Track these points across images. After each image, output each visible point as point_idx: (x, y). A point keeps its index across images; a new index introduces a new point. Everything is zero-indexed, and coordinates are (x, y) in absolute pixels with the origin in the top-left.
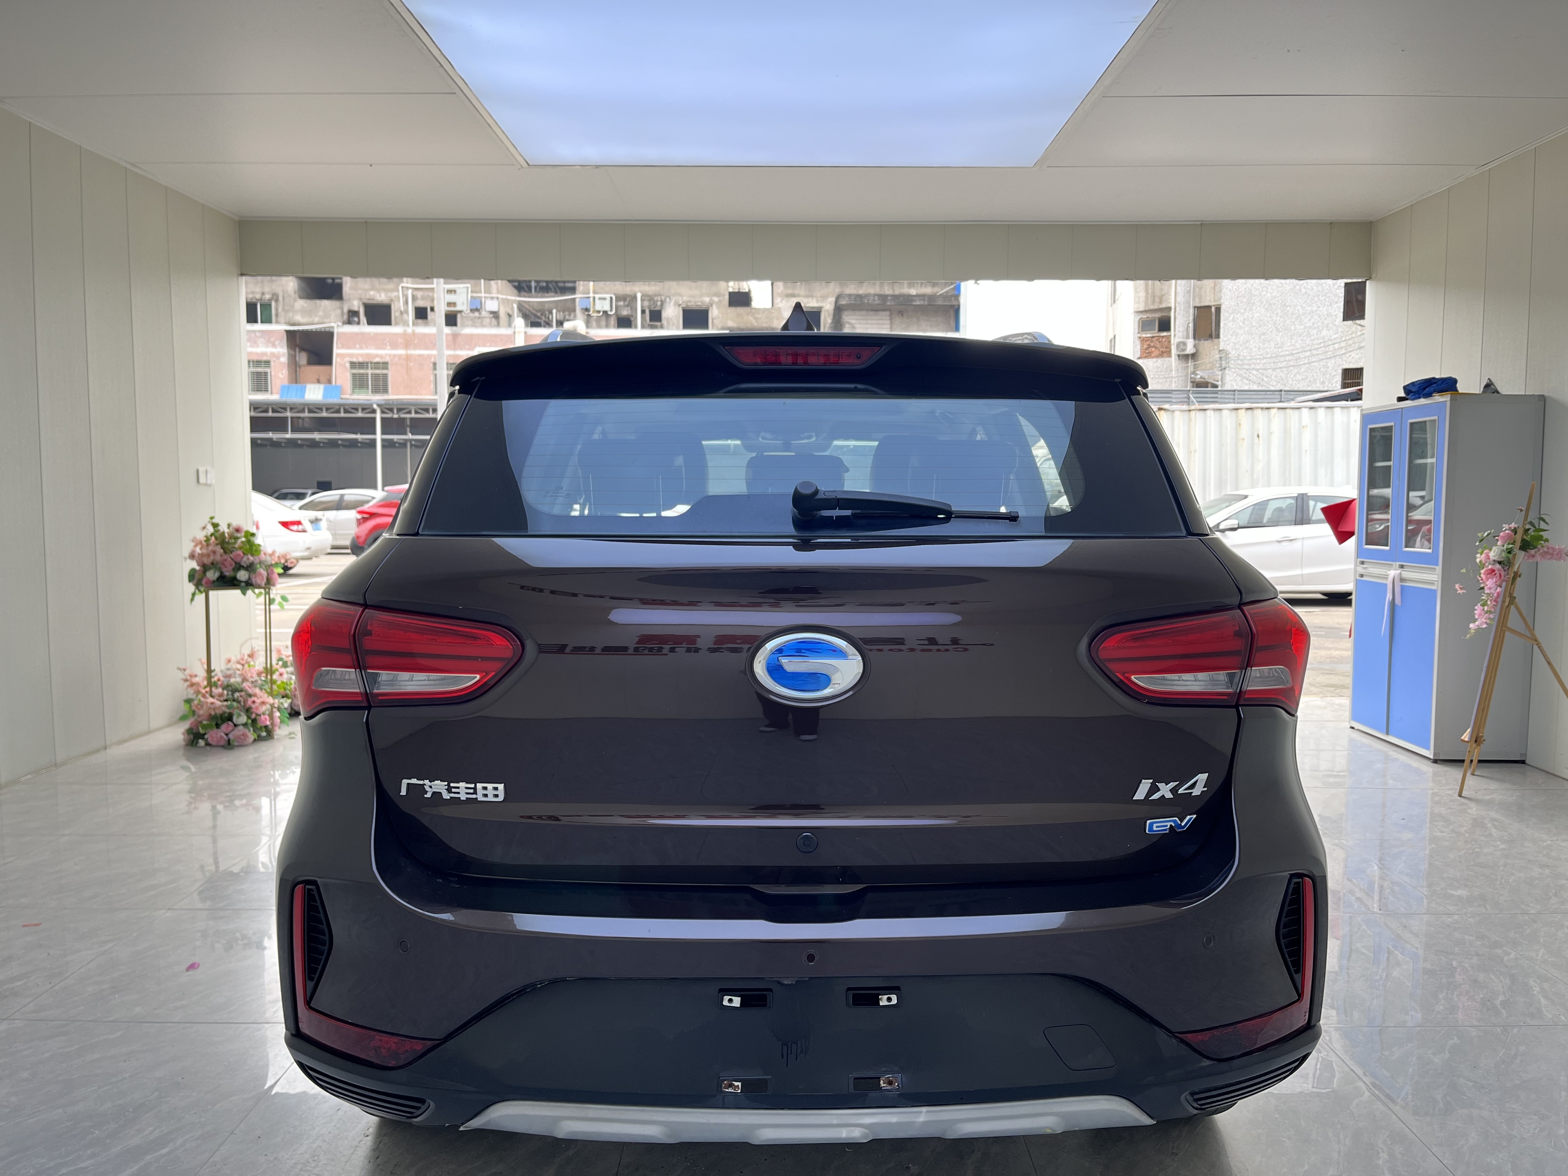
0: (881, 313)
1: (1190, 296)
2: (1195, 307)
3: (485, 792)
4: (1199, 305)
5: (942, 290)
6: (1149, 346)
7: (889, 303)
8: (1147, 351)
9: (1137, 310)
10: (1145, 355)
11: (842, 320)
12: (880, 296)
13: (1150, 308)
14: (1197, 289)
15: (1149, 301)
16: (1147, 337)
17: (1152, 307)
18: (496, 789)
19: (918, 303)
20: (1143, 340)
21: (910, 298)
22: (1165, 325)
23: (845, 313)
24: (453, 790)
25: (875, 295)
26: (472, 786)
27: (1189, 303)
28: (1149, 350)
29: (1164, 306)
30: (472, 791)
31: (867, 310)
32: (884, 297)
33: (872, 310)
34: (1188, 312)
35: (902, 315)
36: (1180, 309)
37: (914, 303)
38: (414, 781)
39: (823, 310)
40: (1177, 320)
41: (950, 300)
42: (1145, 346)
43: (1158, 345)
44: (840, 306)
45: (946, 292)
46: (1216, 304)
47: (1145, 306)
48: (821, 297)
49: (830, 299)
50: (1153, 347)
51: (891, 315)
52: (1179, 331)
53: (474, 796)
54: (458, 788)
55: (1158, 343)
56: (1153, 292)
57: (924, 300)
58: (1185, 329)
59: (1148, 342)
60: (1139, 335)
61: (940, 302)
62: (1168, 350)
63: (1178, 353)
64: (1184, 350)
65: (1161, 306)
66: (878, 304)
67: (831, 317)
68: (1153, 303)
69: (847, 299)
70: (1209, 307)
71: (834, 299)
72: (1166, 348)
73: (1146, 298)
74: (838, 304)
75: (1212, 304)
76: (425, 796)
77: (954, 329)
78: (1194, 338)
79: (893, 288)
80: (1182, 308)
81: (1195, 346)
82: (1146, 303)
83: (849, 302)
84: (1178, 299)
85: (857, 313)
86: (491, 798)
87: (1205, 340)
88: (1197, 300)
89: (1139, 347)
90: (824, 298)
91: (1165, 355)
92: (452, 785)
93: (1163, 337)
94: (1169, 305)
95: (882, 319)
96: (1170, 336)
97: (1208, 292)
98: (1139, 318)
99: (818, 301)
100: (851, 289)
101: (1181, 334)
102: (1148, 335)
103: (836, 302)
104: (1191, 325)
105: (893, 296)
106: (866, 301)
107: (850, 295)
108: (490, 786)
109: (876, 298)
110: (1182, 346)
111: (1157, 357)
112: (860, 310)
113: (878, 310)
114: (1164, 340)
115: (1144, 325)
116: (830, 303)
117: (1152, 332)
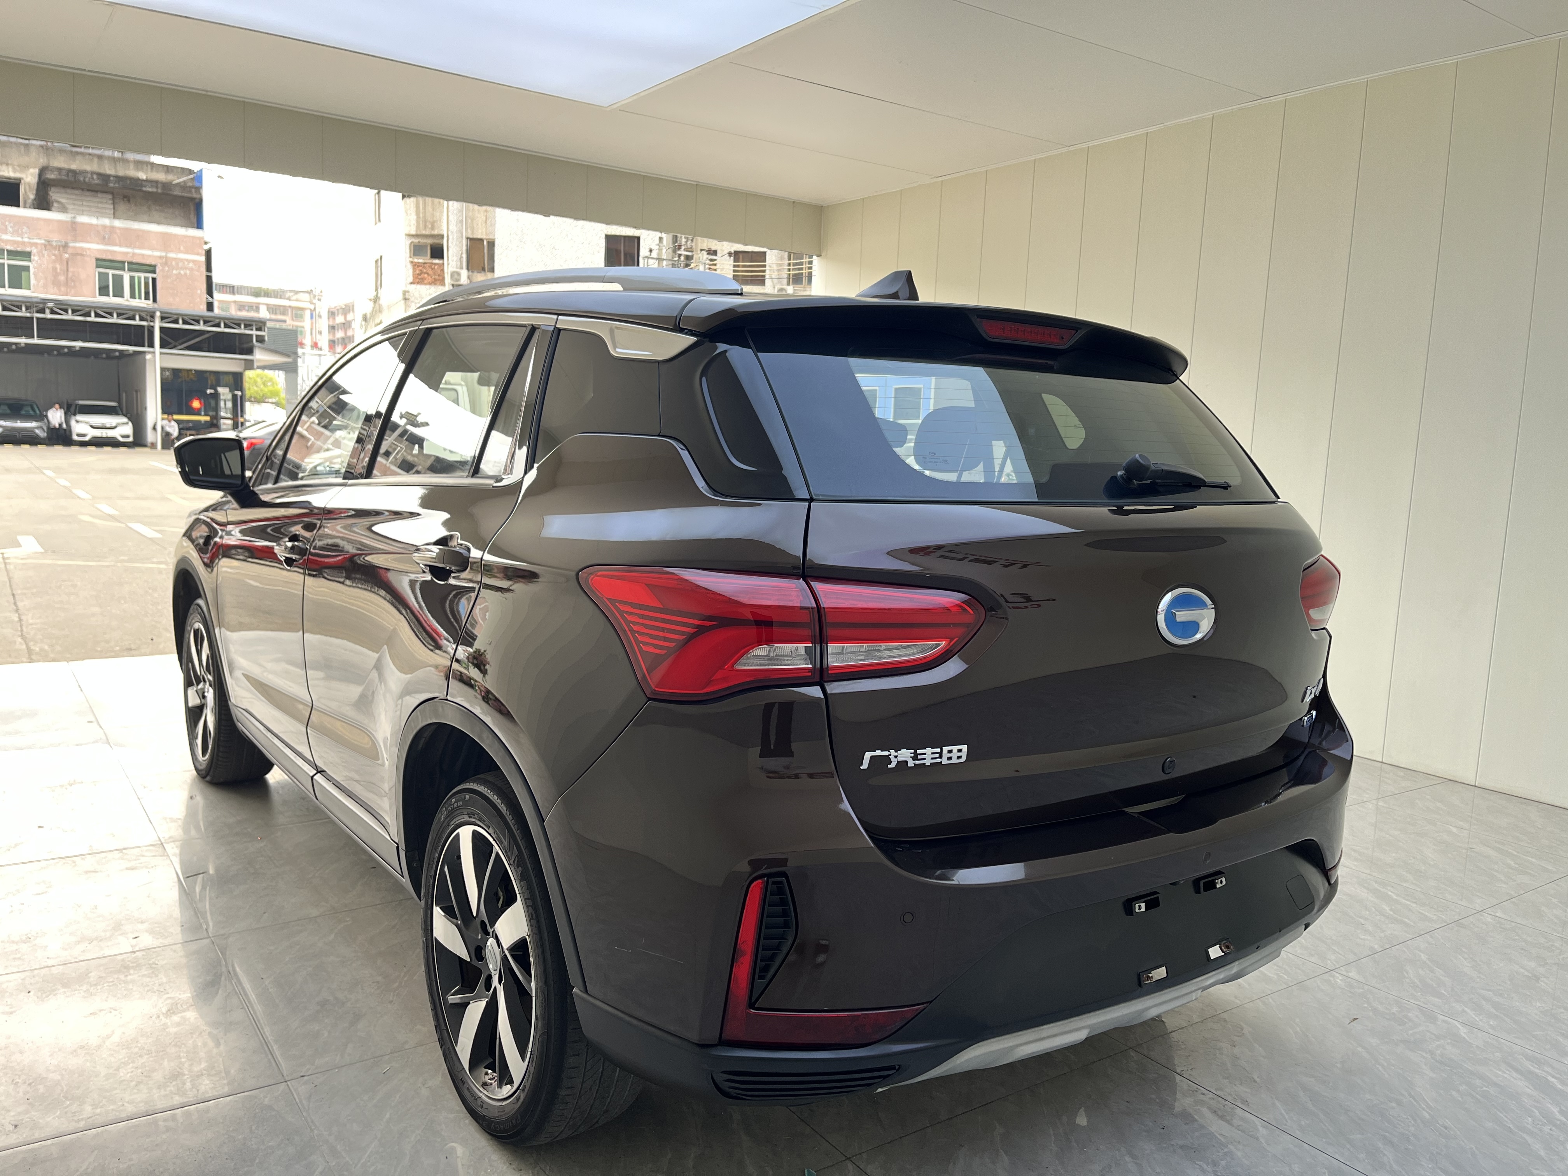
0: (100, 195)
1: (462, 226)
2: (468, 238)
3: (950, 755)
4: (471, 236)
5: (179, 178)
6: (422, 272)
7: (111, 185)
8: (420, 277)
9: (408, 233)
10: (417, 280)
11: (48, 197)
12: (99, 175)
13: (421, 233)
14: (470, 221)
15: (421, 226)
16: (419, 263)
17: (424, 232)
18: (960, 751)
19: (150, 190)
20: (415, 265)
21: (140, 182)
22: (437, 252)
23: (53, 189)
24: (920, 757)
25: (92, 173)
26: (938, 750)
27: (462, 233)
28: (422, 276)
29: (436, 232)
30: (937, 755)
31: (83, 190)
32: (105, 178)
33: (88, 190)
34: (461, 242)
35: (129, 201)
36: (453, 238)
37: (144, 189)
38: (878, 753)
39: (22, 181)
40: (450, 249)
41: (190, 192)
42: (418, 272)
43: (431, 272)
44: (47, 181)
45: (184, 182)
46: (488, 237)
47: (417, 231)
48: (19, 166)
49: (32, 170)
50: (425, 273)
51: (114, 199)
52: (453, 261)
53: (939, 760)
54: (925, 754)
55: (430, 269)
56: (425, 217)
57: (157, 187)
58: (459, 259)
59: (420, 268)
60: (411, 259)
61: (177, 192)
62: (441, 278)
63: (452, 282)
64: (459, 280)
65: (433, 233)
66: (97, 184)
67: (35, 192)
68: (425, 228)
69: (56, 173)
70: (481, 240)
71: (37, 171)
72: (439, 276)
73: (418, 222)
74: (43, 178)
75: (484, 237)
76: (889, 766)
77: (196, 226)
78: (468, 269)
79: (115, 168)
80: (455, 237)
81: (468, 277)
82: (418, 227)
83: (59, 177)
84: (451, 228)
85: (68, 191)
86: (954, 760)
87: (478, 272)
88: (469, 231)
89: (411, 271)
90: (24, 168)
91: (438, 283)
92: (919, 752)
93: (435, 264)
94: (441, 233)
95: (101, 202)
96: (443, 264)
97: (480, 225)
98: (410, 241)
99: (14, 171)
100: (61, 162)
101: (454, 263)
102: (421, 261)
103: (40, 175)
104: (464, 256)
105: (117, 177)
106: (82, 179)
107: (60, 170)
108: (955, 748)
109: (95, 177)
110: (456, 276)
111: (430, 284)
112: (73, 188)
113: (97, 192)
114: (436, 267)
115: (416, 250)
116: (32, 175)
117: (423, 258)
